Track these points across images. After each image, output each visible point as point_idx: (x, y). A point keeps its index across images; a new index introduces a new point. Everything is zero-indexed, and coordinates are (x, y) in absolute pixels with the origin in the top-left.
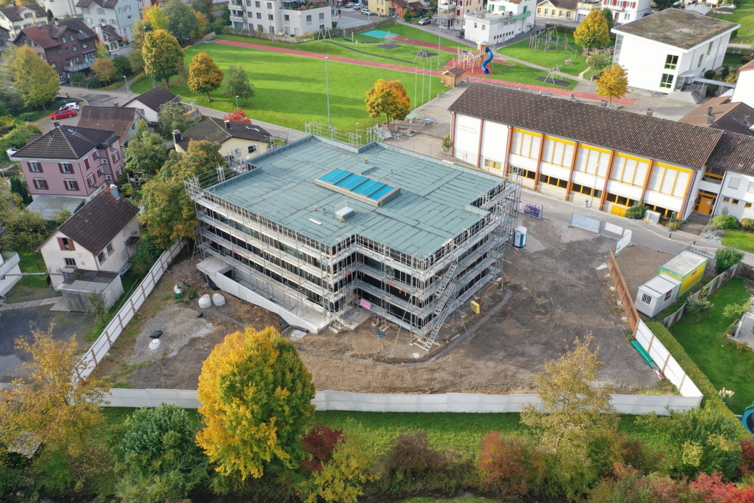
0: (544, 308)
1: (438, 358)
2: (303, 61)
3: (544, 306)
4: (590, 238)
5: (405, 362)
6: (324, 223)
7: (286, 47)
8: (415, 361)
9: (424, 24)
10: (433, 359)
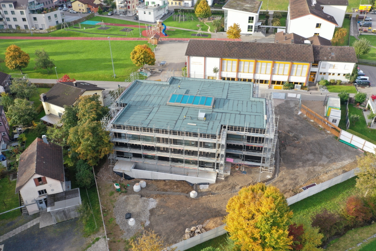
0: (295, 137)
1: (278, 175)
2: (61, 42)
3: (294, 136)
4: (283, 102)
5: (266, 182)
6: (197, 124)
7: (42, 36)
8: (270, 180)
9: (111, 15)
10: (276, 175)
